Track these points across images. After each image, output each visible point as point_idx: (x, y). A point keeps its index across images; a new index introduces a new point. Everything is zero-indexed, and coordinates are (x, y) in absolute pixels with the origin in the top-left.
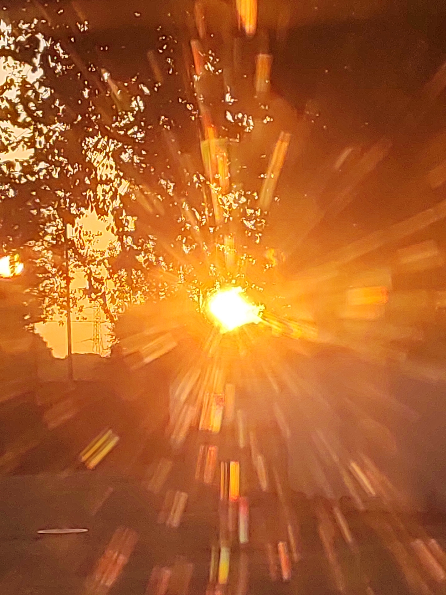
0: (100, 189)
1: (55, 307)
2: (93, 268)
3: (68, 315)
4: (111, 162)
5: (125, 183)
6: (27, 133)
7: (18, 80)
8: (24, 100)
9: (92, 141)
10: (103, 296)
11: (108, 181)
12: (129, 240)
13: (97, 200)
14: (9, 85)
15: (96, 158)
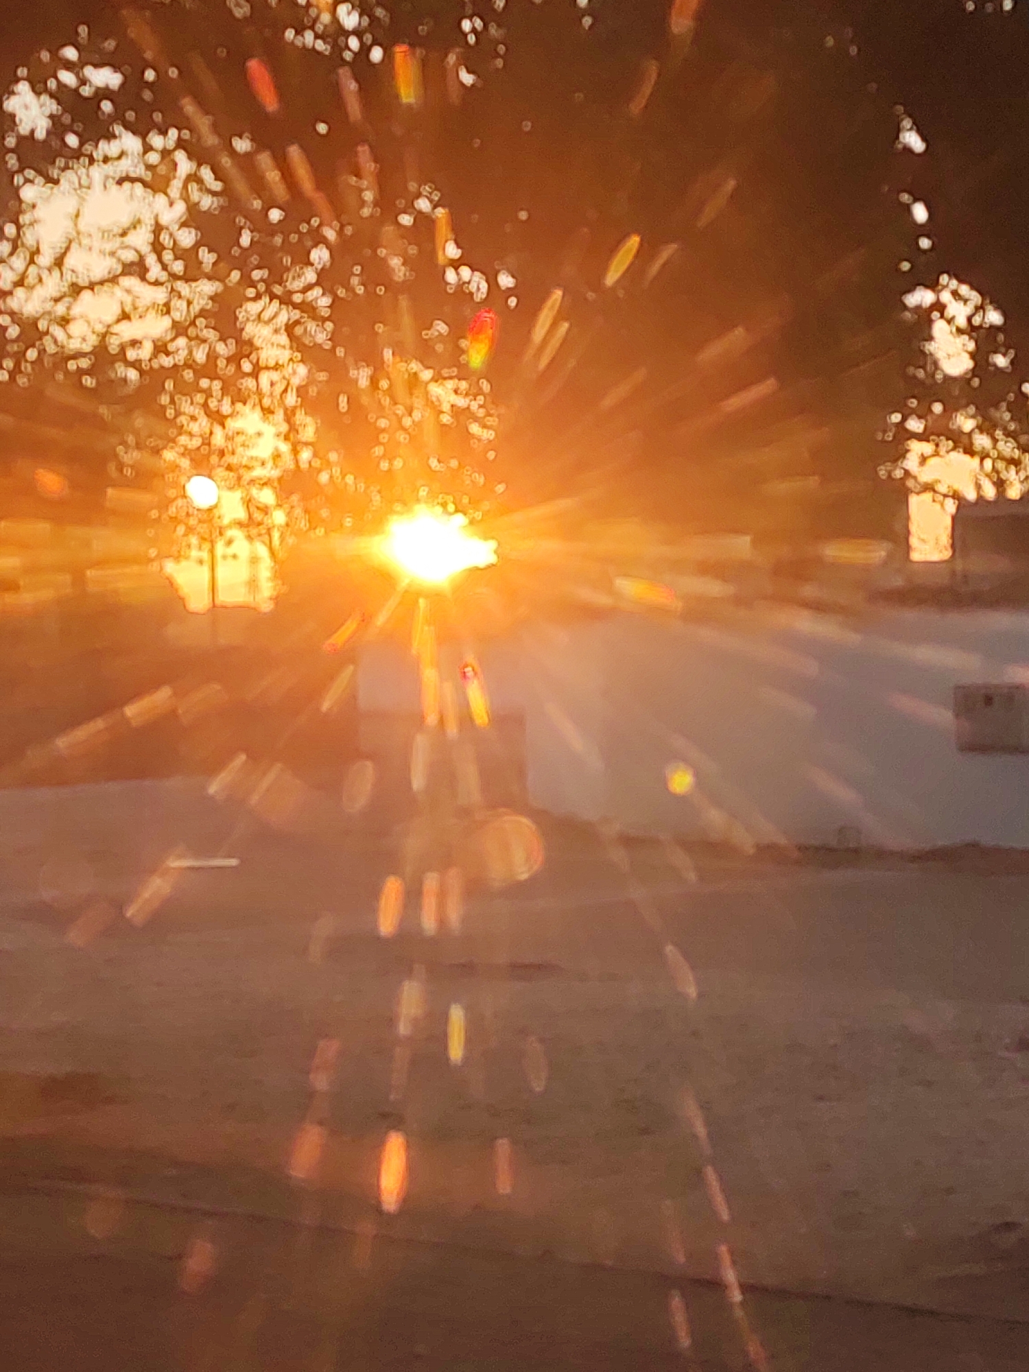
0: (265, 378)
1: (194, 540)
2: (254, 492)
3: (212, 551)
4: (283, 339)
5: (302, 370)
6: (160, 295)
7: (148, 222)
8: (157, 248)
9: (253, 308)
10: (269, 532)
11: (277, 367)
12: (306, 455)
13: (259, 392)
14: (136, 224)
15: (258, 333)
